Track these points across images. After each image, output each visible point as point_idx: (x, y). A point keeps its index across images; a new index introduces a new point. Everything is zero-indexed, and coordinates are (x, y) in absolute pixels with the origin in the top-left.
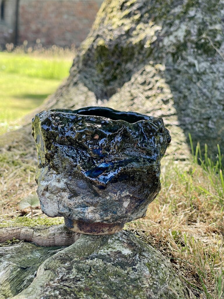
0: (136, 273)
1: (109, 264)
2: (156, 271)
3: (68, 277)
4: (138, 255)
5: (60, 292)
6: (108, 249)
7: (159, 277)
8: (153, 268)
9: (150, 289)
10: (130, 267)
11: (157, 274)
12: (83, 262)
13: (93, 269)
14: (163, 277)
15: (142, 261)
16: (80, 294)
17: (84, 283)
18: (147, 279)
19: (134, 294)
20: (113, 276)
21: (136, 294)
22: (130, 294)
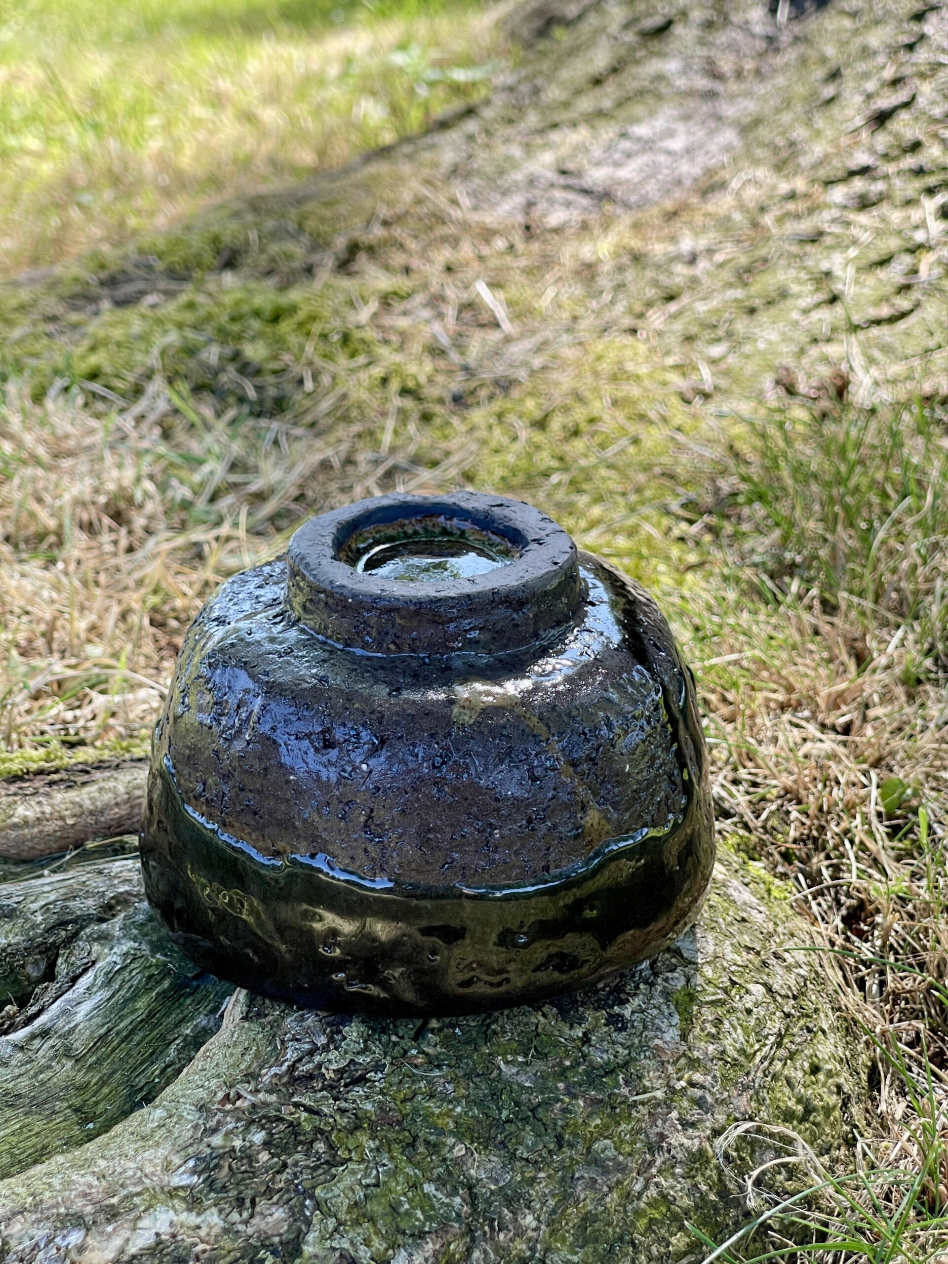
0: (620, 1037)
2: (718, 1022)
5: (270, 1134)
7: (723, 1052)
8: (706, 1011)
9: (670, 1107)
10: (603, 1008)
14: (741, 1051)
15: (659, 981)
16: (351, 1143)
17: (381, 1092)
18: (663, 1063)
19: (591, 1133)
20: (515, 1053)
21: (603, 1133)
22: (572, 1133)
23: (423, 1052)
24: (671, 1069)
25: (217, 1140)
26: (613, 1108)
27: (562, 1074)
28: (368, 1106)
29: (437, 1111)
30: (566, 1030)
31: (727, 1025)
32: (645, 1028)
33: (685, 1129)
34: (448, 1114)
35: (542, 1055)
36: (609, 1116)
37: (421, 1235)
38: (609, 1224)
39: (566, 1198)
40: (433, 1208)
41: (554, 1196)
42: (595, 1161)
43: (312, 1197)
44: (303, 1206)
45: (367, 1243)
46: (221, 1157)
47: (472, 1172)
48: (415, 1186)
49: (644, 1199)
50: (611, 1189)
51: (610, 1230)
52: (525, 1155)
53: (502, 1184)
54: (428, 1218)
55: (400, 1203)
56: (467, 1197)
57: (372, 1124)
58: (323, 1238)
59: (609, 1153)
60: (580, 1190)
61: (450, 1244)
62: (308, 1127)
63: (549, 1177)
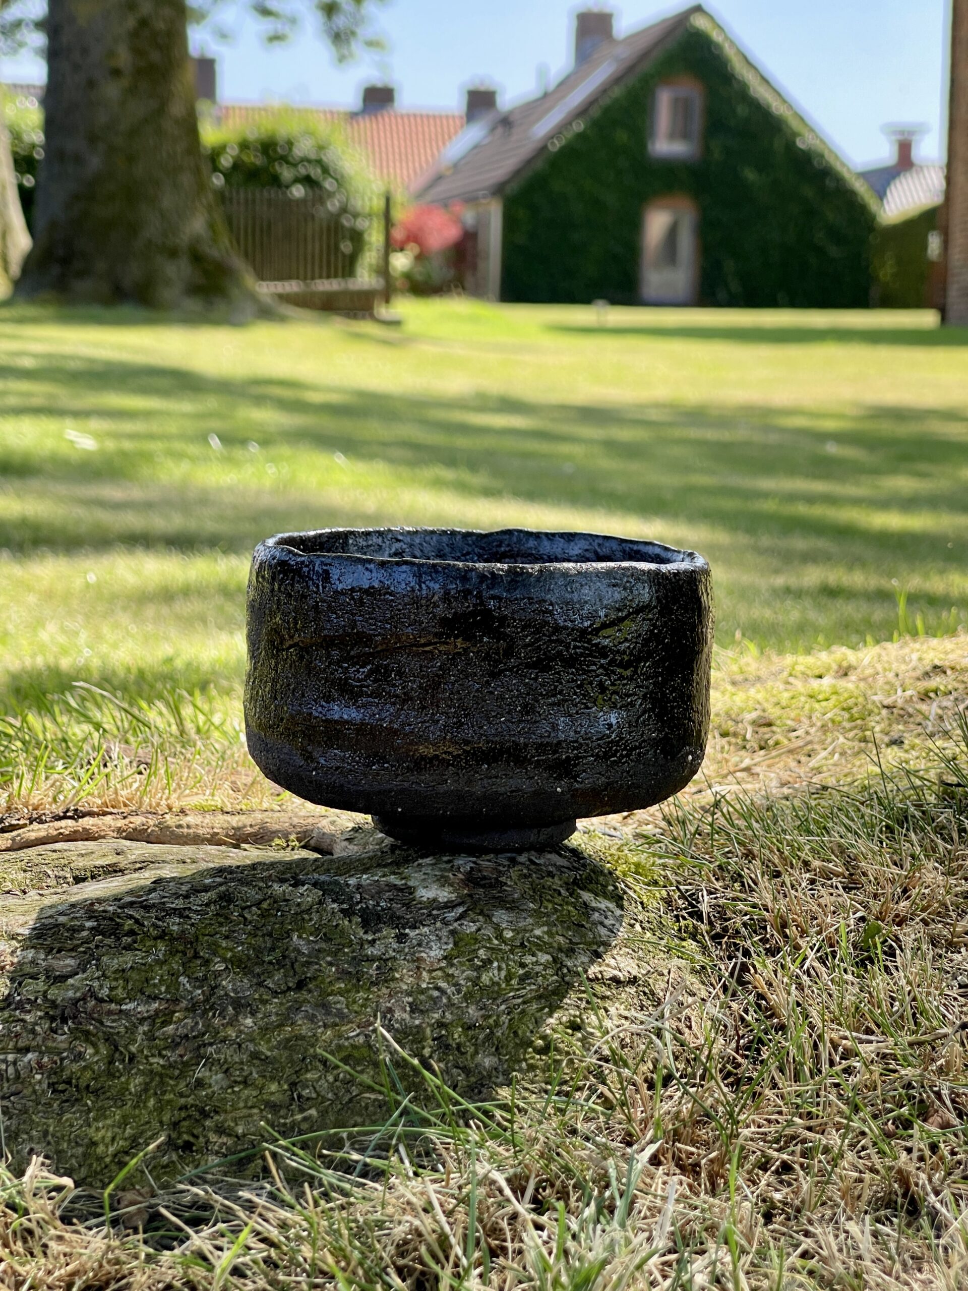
0: (395, 946)
1: (335, 905)
2: (487, 963)
3: (164, 903)
4: (461, 910)
5: (99, 925)
6: (384, 876)
7: (479, 978)
8: (481, 952)
9: (409, 994)
10: (397, 927)
11: (478, 969)
12: (261, 884)
13: (265, 905)
14: (498, 984)
15: (456, 925)
16: (148, 944)
17: (192, 925)
18: (418, 968)
19: (332, 991)
20: (311, 934)
21: (340, 993)
22: (317, 986)
23: (243, 916)
24: (424, 974)
25: (62, 919)
26: (359, 981)
27: (335, 954)
28: (175, 928)
29: (224, 944)
30: (361, 934)
31: (495, 964)
32: (419, 945)
33: (412, 1011)
34: (231, 950)
35: (327, 939)
36: (353, 985)
37: (155, 998)
38: (313, 1046)
39: (286, 1019)
40: (178, 990)
41: (277, 1014)
42: (325, 1006)
43: (98, 960)
44: (89, 962)
45: (112, 989)
46: (57, 926)
47: (224, 983)
48: (173, 974)
49: (351, 1041)
50: (325, 1026)
51: (312, 1050)
52: (271, 985)
53: (241, 995)
54: (167, 992)
55: (154, 978)
56: (207, 993)
57: (172, 939)
58: (86, 979)
59: (338, 1006)
60: (299, 1019)
61: (175, 1012)
62: (126, 928)
63: (281, 1004)
